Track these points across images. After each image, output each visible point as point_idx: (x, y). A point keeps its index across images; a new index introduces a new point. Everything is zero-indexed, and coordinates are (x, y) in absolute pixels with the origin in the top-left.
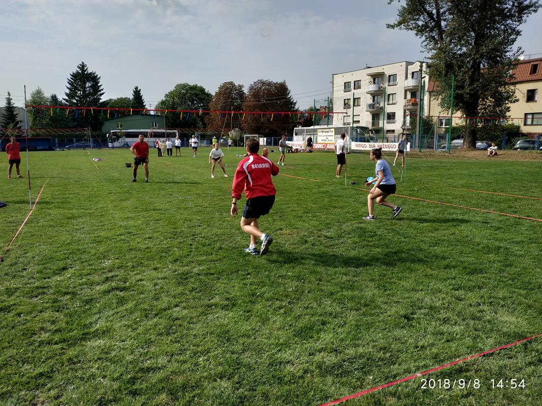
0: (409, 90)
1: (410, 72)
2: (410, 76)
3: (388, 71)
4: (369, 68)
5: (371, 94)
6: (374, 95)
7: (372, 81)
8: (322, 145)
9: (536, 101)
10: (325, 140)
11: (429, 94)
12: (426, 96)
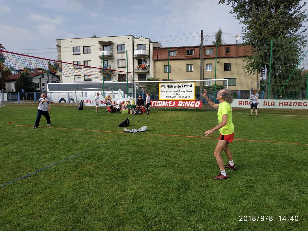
0: (136, 58)
1: (136, 44)
2: (136, 47)
3: (117, 41)
4: (96, 37)
5: (101, 58)
6: (104, 59)
7: (102, 48)
8: (168, 102)
9: (230, 71)
10: (174, 97)
11: (154, 62)
12: (152, 63)
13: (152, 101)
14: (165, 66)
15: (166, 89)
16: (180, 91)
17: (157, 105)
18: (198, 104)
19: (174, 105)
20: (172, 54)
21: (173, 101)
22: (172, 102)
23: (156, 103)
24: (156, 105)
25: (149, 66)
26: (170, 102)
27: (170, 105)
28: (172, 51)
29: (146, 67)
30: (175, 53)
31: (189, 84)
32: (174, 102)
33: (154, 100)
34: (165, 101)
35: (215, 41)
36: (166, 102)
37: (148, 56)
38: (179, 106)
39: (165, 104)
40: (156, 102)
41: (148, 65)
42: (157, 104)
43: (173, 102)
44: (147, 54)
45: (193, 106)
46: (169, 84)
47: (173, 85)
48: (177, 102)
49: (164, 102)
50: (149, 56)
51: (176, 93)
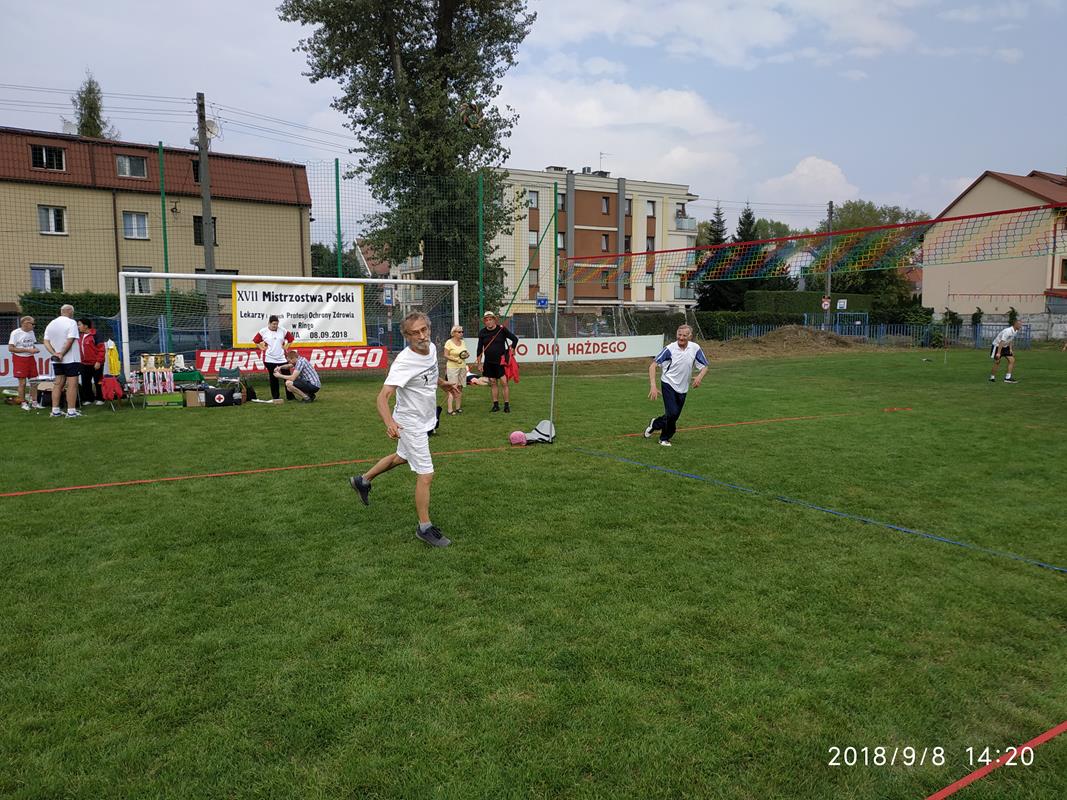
13: (203, 354)
15: (261, 305)
16: (312, 316)
17: (226, 367)
18: (376, 358)
24: (221, 367)
31: (342, 290)
33: (209, 350)
42: (224, 361)
45: (360, 364)
46: (272, 289)
47: (286, 290)
49: (254, 354)
51: (297, 321)
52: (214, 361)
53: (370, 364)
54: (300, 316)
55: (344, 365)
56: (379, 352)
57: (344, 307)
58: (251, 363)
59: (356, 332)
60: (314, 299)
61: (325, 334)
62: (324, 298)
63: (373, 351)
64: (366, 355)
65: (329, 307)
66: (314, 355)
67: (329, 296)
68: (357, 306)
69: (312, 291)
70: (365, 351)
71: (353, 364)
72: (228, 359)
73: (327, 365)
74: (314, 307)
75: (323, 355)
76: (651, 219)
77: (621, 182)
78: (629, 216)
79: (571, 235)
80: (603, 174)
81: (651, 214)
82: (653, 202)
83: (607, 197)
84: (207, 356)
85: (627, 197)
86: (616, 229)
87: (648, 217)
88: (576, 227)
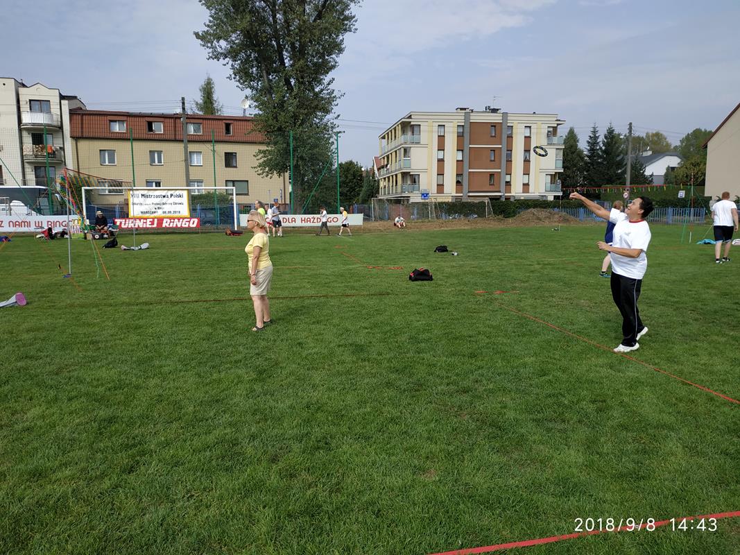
0: (28, 130)
1: (24, 98)
2: (24, 106)
8: (145, 221)
9: (236, 167)
10: (155, 212)
11: (75, 142)
12: (69, 145)
13: (116, 220)
14: (100, 150)
15: (141, 200)
16: (164, 204)
17: (126, 226)
18: (194, 223)
19: (155, 226)
20: (117, 128)
21: (153, 219)
22: (151, 220)
23: (123, 223)
24: (123, 226)
25: (63, 149)
26: (148, 220)
27: (148, 226)
28: (115, 121)
29: (54, 152)
30: (121, 125)
31: (178, 193)
32: (156, 220)
33: (119, 218)
34: (140, 219)
35: (201, 101)
36: (142, 220)
37: (59, 128)
38: (164, 226)
39: (140, 224)
40: (124, 220)
41: (61, 148)
42: (125, 224)
43: (154, 221)
44: (55, 123)
45: (187, 226)
46: (145, 192)
47: (151, 193)
48: (160, 220)
49: (138, 221)
50: (61, 127)
51: (157, 206)
52: (121, 223)
53: (191, 226)
54: (158, 204)
55: (179, 226)
56: (196, 220)
57: (178, 200)
58: (137, 224)
59: (184, 210)
60: (164, 197)
61: (170, 212)
62: (169, 196)
63: (192, 220)
64: (189, 222)
65: (173, 200)
66: (165, 221)
67: (172, 195)
68: (185, 200)
69: (164, 193)
70: (189, 220)
71: (183, 226)
72: (127, 222)
73: (171, 226)
74: (165, 200)
75: (169, 221)
76: (528, 138)
77: (505, 115)
78: (510, 137)
79: (466, 151)
80: (494, 111)
81: (529, 135)
82: (530, 127)
83: (494, 125)
84: (118, 221)
85: (509, 125)
86: (500, 146)
87: (525, 137)
88: (471, 146)
